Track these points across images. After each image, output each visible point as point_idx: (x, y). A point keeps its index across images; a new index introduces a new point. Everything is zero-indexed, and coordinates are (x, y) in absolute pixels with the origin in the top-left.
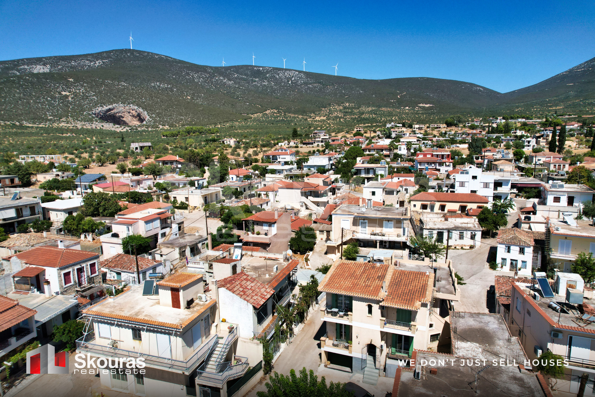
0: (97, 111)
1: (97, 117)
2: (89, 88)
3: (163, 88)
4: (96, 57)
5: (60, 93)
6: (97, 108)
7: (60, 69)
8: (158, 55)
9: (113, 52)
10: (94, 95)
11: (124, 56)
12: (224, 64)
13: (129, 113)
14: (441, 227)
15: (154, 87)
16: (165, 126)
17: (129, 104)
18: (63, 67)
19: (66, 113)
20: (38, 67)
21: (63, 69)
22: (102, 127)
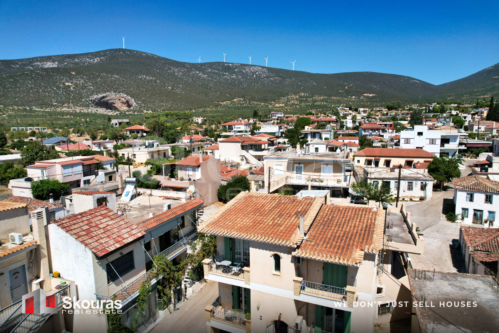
0: (93, 98)
1: (93, 103)
2: (87, 80)
3: (148, 80)
4: (95, 55)
5: (64, 84)
6: (93, 96)
7: (66, 65)
8: (145, 53)
9: (109, 51)
10: (91, 85)
11: (118, 54)
12: (200, 61)
13: (119, 100)
14: (387, 177)
15: (141, 79)
16: (149, 111)
17: (119, 92)
18: (68, 63)
19: (68, 100)
20: (49, 63)
21: (68, 65)
22: (96, 112)
